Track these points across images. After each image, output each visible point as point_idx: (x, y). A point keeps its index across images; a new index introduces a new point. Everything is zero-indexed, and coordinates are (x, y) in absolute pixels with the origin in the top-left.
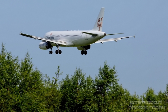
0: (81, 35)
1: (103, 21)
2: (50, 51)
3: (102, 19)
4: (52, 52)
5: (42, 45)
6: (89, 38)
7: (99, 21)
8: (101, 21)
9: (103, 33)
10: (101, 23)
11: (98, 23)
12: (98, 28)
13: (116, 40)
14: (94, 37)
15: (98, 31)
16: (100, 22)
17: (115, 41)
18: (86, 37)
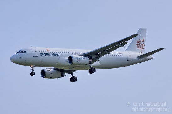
1: (145, 43)
11: (138, 44)
12: (139, 50)
18: (129, 57)
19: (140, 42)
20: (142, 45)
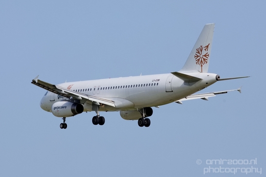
0: (156, 83)
1: (209, 51)
2: (62, 124)
3: (207, 46)
4: (66, 124)
5: (63, 107)
6: (178, 88)
7: (199, 51)
8: (206, 52)
9: (213, 76)
10: (205, 56)
11: (198, 56)
12: (199, 66)
13: (206, 97)
14: (189, 85)
15: (199, 73)
16: (204, 52)
17: (204, 99)
18: (169, 85)
19: (201, 51)
20: (204, 57)
